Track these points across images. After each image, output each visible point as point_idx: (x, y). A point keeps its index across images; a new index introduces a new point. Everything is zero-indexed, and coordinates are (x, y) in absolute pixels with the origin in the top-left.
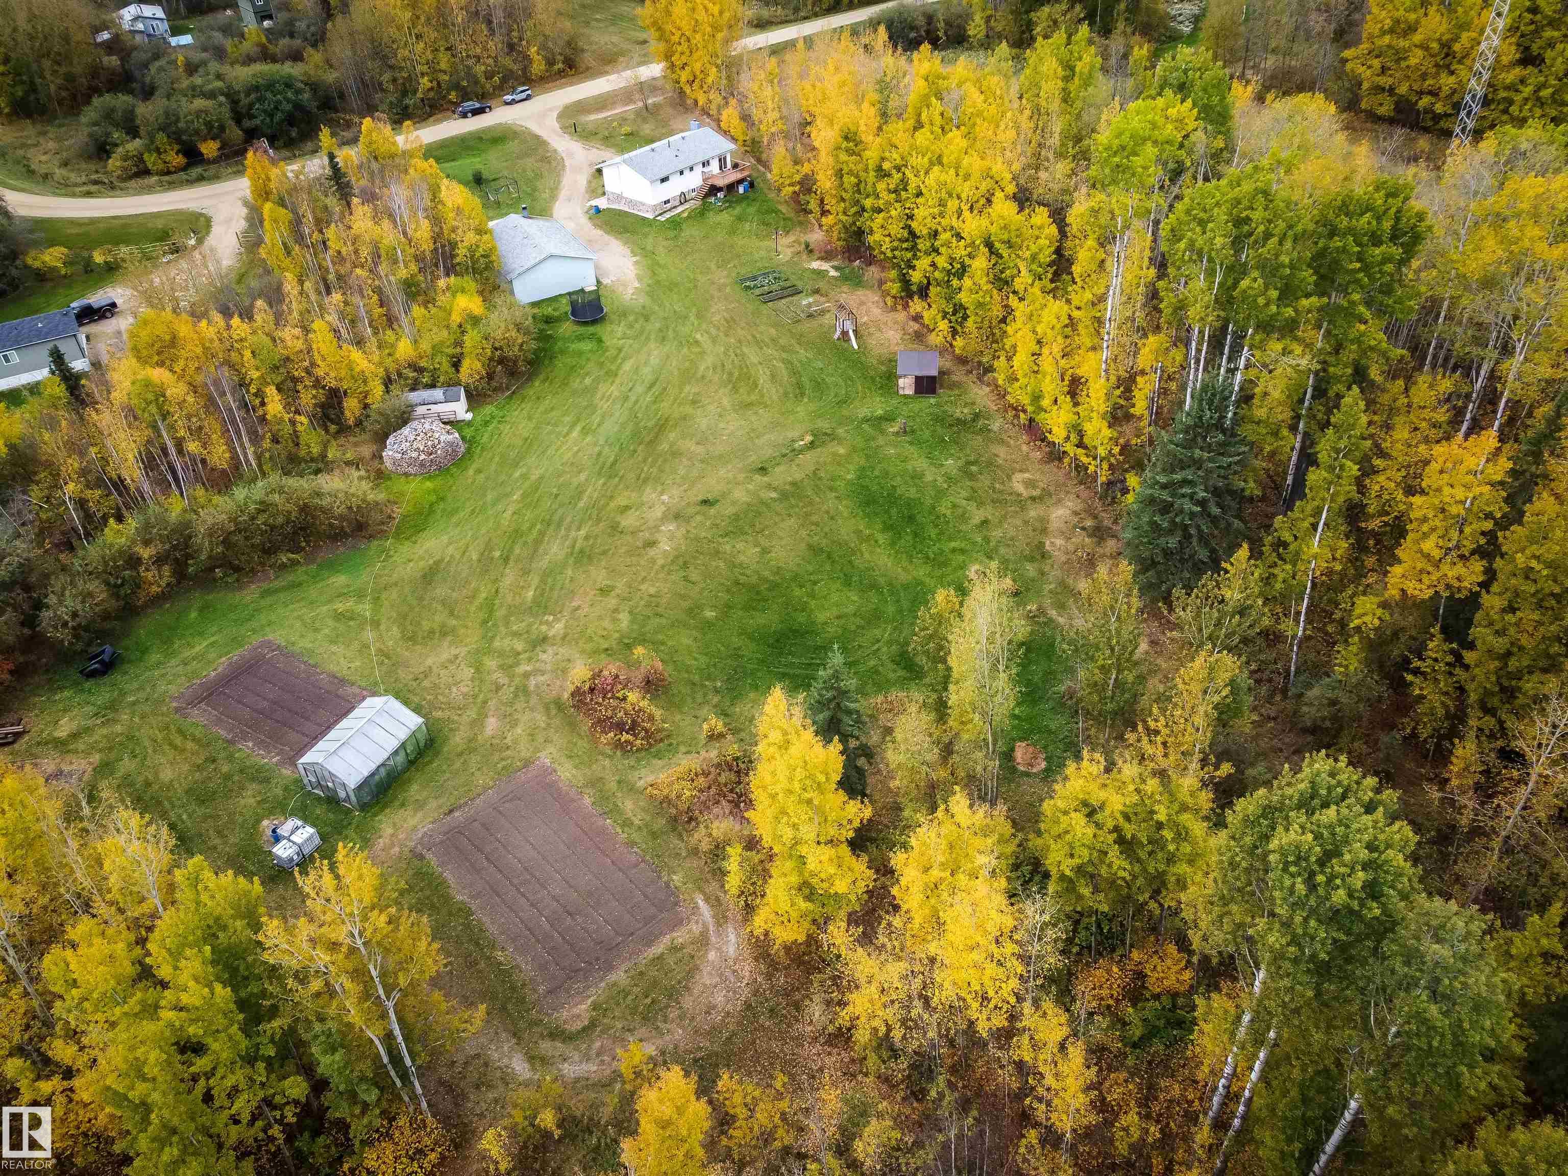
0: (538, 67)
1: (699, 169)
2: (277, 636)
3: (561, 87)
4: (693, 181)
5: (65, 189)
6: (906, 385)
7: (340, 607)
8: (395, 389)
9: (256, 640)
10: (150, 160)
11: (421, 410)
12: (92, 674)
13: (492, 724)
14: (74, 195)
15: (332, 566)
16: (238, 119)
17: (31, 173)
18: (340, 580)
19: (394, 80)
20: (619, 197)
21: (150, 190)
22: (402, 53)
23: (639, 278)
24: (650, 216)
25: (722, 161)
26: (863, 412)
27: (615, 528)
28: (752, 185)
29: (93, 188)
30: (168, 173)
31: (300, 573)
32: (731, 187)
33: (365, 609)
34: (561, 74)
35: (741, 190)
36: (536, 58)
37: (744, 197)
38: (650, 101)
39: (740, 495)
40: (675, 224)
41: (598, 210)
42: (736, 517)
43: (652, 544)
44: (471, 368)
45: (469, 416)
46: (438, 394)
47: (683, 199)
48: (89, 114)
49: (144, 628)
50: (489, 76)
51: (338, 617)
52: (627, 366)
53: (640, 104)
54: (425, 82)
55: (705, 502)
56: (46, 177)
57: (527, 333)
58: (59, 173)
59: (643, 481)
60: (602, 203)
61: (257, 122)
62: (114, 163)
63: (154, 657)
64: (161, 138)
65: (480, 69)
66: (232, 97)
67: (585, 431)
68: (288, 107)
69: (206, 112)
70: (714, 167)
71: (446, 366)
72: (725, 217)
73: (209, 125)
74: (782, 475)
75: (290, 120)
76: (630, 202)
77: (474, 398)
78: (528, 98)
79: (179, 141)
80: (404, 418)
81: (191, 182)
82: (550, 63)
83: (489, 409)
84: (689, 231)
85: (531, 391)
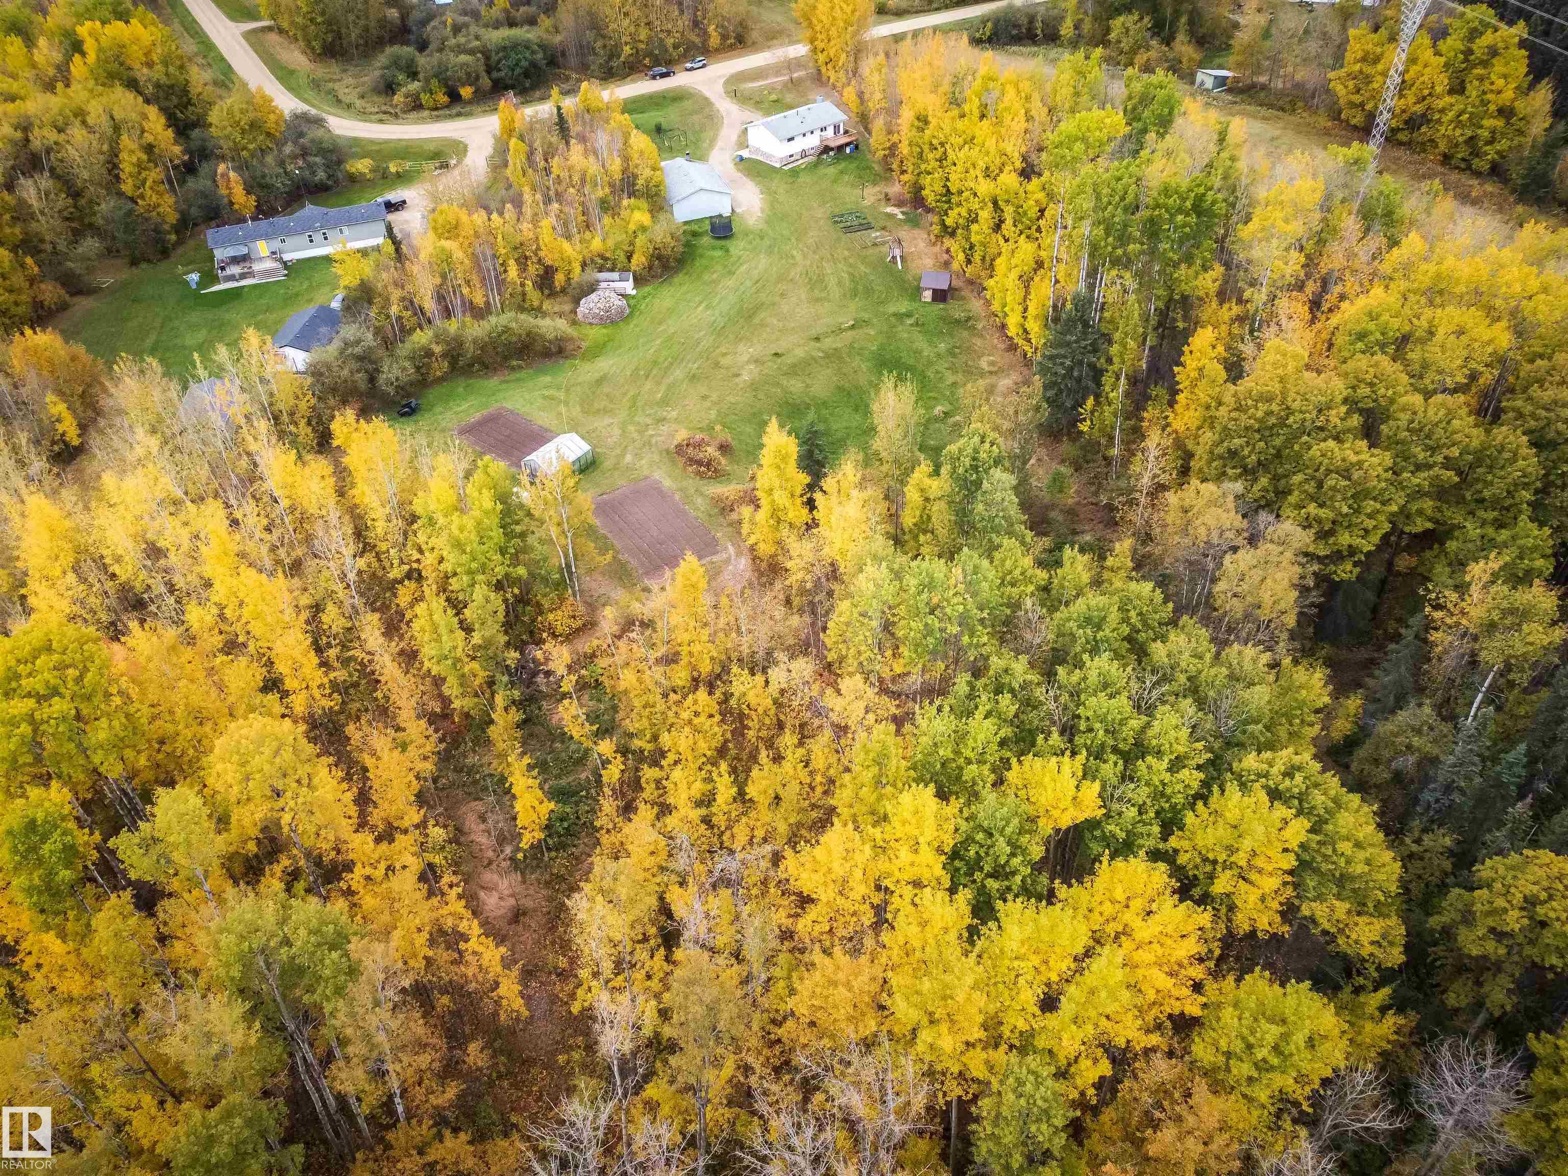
0: (714, 40)
1: (818, 133)
2: (509, 405)
3: (730, 58)
4: (813, 142)
5: (363, 115)
6: (927, 296)
7: (546, 393)
8: (588, 270)
9: (498, 405)
10: (425, 98)
11: (604, 285)
12: (403, 415)
13: (629, 458)
14: (371, 121)
15: (544, 372)
16: (488, 72)
17: (339, 101)
18: (547, 379)
19: (605, 46)
20: (758, 150)
21: (423, 120)
22: (613, 26)
23: (762, 210)
24: (778, 165)
25: (836, 128)
26: (892, 309)
27: (717, 365)
28: (857, 147)
29: (384, 117)
30: (436, 109)
31: (522, 374)
32: (840, 148)
33: (562, 395)
34: (732, 47)
35: (848, 150)
36: (714, 34)
37: (850, 156)
38: (795, 75)
39: (800, 353)
40: (794, 173)
41: (742, 159)
42: (794, 366)
43: (738, 375)
44: (639, 261)
45: (634, 292)
46: (615, 275)
47: (804, 154)
48: (383, 58)
49: (432, 394)
50: (676, 47)
51: (545, 397)
52: (743, 269)
53: (786, 78)
54: (627, 50)
55: (776, 354)
56: (349, 106)
57: (677, 240)
58: (359, 103)
59: (739, 339)
60: (745, 154)
61: (502, 74)
62: (398, 98)
63: (438, 409)
64: (434, 83)
65: (670, 41)
66: (486, 54)
67: (708, 307)
68: (524, 63)
69: (467, 65)
70: (830, 132)
71: (622, 258)
72: (832, 171)
73: (468, 74)
74: (828, 343)
75: (526, 74)
76: (764, 154)
77: (639, 281)
78: (704, 66)
79: (447, 86)
80: (592, 288)
81: (451, 117)
82: (724, 37)
83: (647, 289)
84: (804, 178)
85: (676, 280)
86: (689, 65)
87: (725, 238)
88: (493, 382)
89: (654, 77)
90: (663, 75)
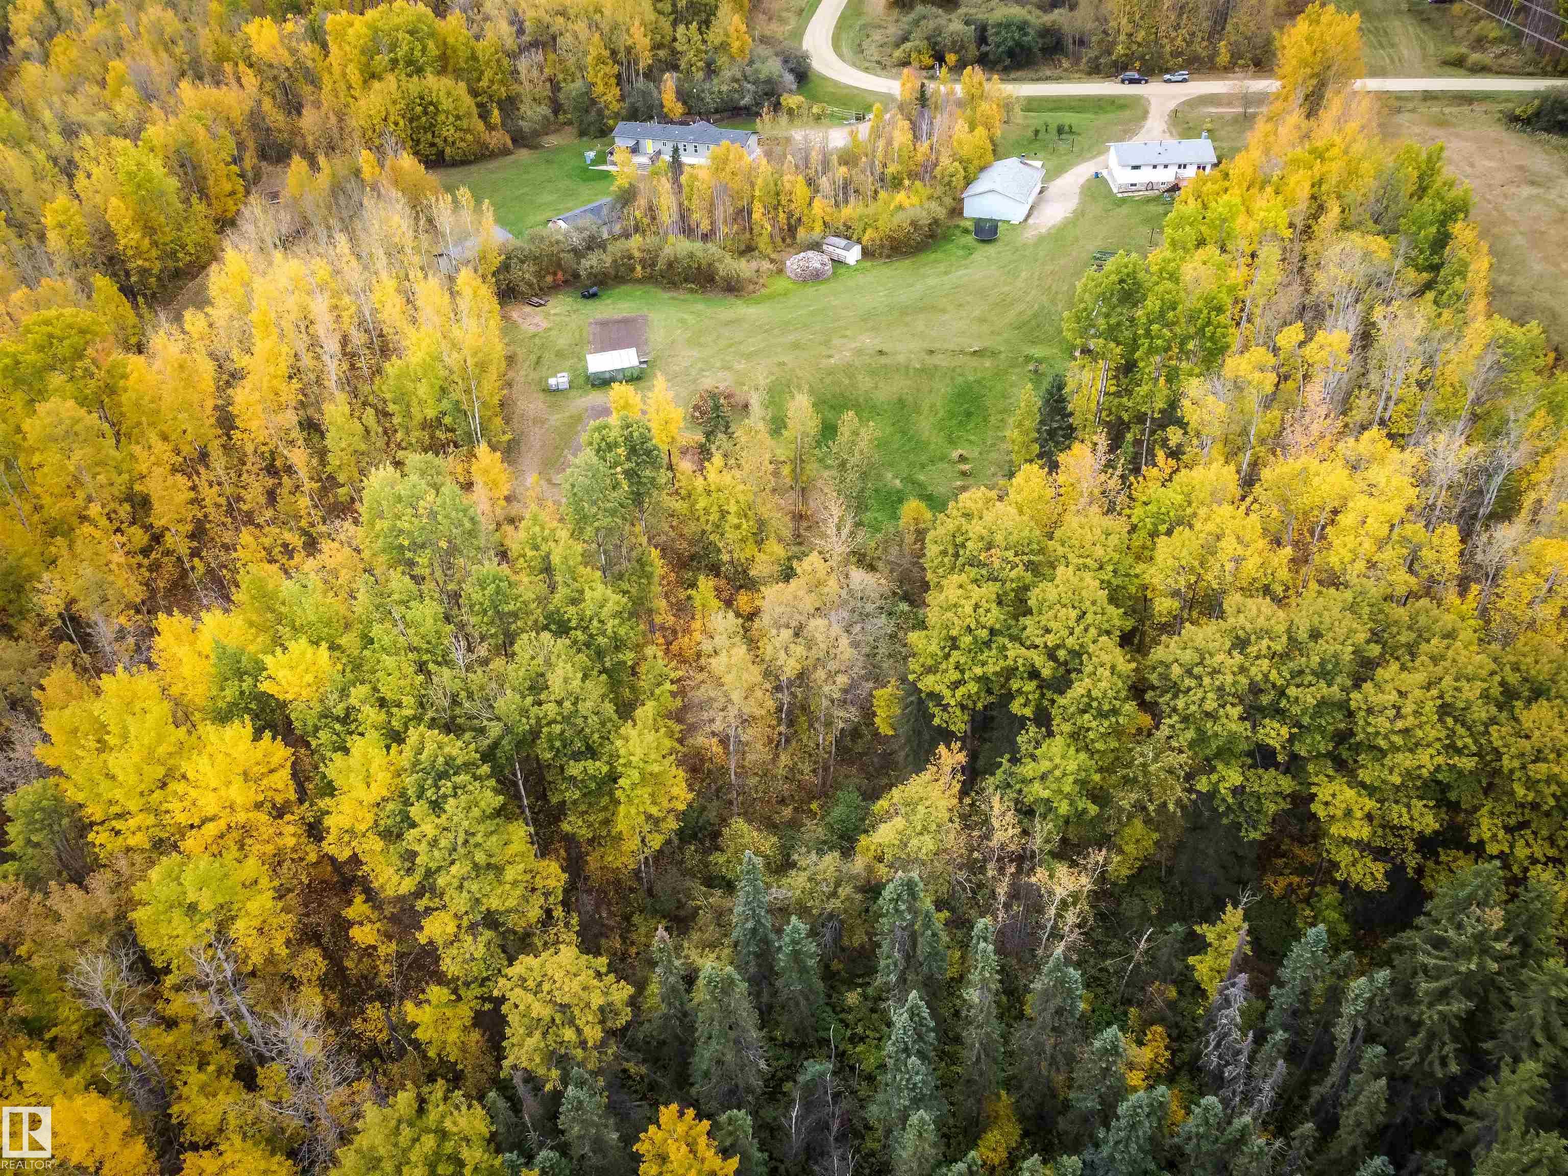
1: (1173, 169)
2: (651, 316)
4: (1162, 176)
7: (686, 317)
9: (645, 313)
11: (828, 247)
15: (706, 301)
16: (978, 44)
18: (700, 307)
19: (1102, 41)
20: (1110, 173)
23: (1052, 227)
24: (1115, 191)
25: (1201, 169)
27: (826, 343)
33: (692, 322)
38: (1252, 110)
39: (902, 358)
40: (1124, 202)
41: (1096, 177)
42: (884, 367)
43: (830, 356)
44: (873, 236)
45: (852, 263)
46: (843, 242)
47: (1150, 186)
51: (680, 320)
52: (961, 273)
54: (1120, 49)
55: (881, 352)
59: (872, 329)
60: (1104, 173)
62: (898, 53)
63: (608, 301)
66: (981, 27)
67: (888, 295)
68: (1010, 43)
69: (959, 34)
70: (1191, 171)
73: (954, 43)
74: (938, 360)
76: (1112, 177)
77: (866, 253)
79: (935, 48)
80: (816, 247)
83: (869, 264)
84: (1125, 210)
85: (897, 264)
86: (1167, 77)
87: (983, 241)
88: (667, 295)
89: (1123, 81)
90: (1132, 81)
